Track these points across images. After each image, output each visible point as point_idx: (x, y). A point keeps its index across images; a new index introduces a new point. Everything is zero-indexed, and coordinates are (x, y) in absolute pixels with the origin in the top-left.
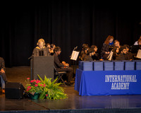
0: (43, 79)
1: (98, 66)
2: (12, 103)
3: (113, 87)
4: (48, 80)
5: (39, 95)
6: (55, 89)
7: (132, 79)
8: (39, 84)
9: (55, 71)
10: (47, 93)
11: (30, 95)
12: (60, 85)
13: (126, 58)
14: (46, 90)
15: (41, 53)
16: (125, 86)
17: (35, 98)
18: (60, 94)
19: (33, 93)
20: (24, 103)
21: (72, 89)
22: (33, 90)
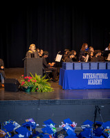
0: (34, 76)
1: (78, 66)
2: (10, 95)
3: (89, 83)
4: (38, 77)
5: (31, 88)
6: (43, 84)
7: (104, 76)
8: (31, 80)
9: (43, 70)
10: (37, 87)
11: (24, 88)
12: (48, 81)
13: (99, 60)
14: (37, 84)
15: (33, 55)
16: (99, 82)
17: (28, 90)
18: (48, 88)
19: (26, 87)
20: (19, 94)
21: (57, 84)
22: (26, 85)
